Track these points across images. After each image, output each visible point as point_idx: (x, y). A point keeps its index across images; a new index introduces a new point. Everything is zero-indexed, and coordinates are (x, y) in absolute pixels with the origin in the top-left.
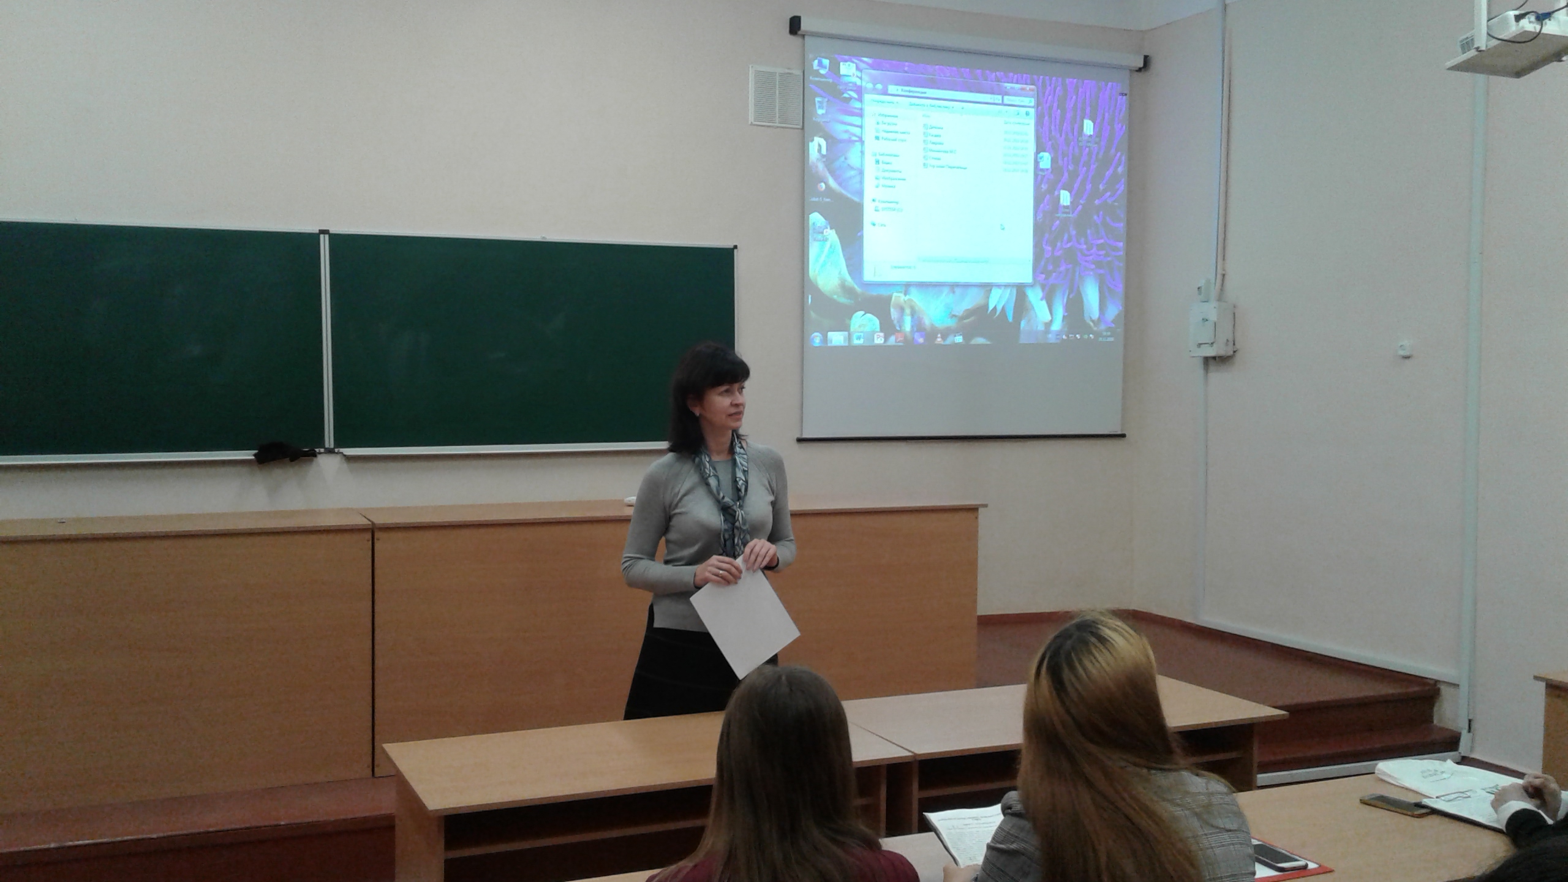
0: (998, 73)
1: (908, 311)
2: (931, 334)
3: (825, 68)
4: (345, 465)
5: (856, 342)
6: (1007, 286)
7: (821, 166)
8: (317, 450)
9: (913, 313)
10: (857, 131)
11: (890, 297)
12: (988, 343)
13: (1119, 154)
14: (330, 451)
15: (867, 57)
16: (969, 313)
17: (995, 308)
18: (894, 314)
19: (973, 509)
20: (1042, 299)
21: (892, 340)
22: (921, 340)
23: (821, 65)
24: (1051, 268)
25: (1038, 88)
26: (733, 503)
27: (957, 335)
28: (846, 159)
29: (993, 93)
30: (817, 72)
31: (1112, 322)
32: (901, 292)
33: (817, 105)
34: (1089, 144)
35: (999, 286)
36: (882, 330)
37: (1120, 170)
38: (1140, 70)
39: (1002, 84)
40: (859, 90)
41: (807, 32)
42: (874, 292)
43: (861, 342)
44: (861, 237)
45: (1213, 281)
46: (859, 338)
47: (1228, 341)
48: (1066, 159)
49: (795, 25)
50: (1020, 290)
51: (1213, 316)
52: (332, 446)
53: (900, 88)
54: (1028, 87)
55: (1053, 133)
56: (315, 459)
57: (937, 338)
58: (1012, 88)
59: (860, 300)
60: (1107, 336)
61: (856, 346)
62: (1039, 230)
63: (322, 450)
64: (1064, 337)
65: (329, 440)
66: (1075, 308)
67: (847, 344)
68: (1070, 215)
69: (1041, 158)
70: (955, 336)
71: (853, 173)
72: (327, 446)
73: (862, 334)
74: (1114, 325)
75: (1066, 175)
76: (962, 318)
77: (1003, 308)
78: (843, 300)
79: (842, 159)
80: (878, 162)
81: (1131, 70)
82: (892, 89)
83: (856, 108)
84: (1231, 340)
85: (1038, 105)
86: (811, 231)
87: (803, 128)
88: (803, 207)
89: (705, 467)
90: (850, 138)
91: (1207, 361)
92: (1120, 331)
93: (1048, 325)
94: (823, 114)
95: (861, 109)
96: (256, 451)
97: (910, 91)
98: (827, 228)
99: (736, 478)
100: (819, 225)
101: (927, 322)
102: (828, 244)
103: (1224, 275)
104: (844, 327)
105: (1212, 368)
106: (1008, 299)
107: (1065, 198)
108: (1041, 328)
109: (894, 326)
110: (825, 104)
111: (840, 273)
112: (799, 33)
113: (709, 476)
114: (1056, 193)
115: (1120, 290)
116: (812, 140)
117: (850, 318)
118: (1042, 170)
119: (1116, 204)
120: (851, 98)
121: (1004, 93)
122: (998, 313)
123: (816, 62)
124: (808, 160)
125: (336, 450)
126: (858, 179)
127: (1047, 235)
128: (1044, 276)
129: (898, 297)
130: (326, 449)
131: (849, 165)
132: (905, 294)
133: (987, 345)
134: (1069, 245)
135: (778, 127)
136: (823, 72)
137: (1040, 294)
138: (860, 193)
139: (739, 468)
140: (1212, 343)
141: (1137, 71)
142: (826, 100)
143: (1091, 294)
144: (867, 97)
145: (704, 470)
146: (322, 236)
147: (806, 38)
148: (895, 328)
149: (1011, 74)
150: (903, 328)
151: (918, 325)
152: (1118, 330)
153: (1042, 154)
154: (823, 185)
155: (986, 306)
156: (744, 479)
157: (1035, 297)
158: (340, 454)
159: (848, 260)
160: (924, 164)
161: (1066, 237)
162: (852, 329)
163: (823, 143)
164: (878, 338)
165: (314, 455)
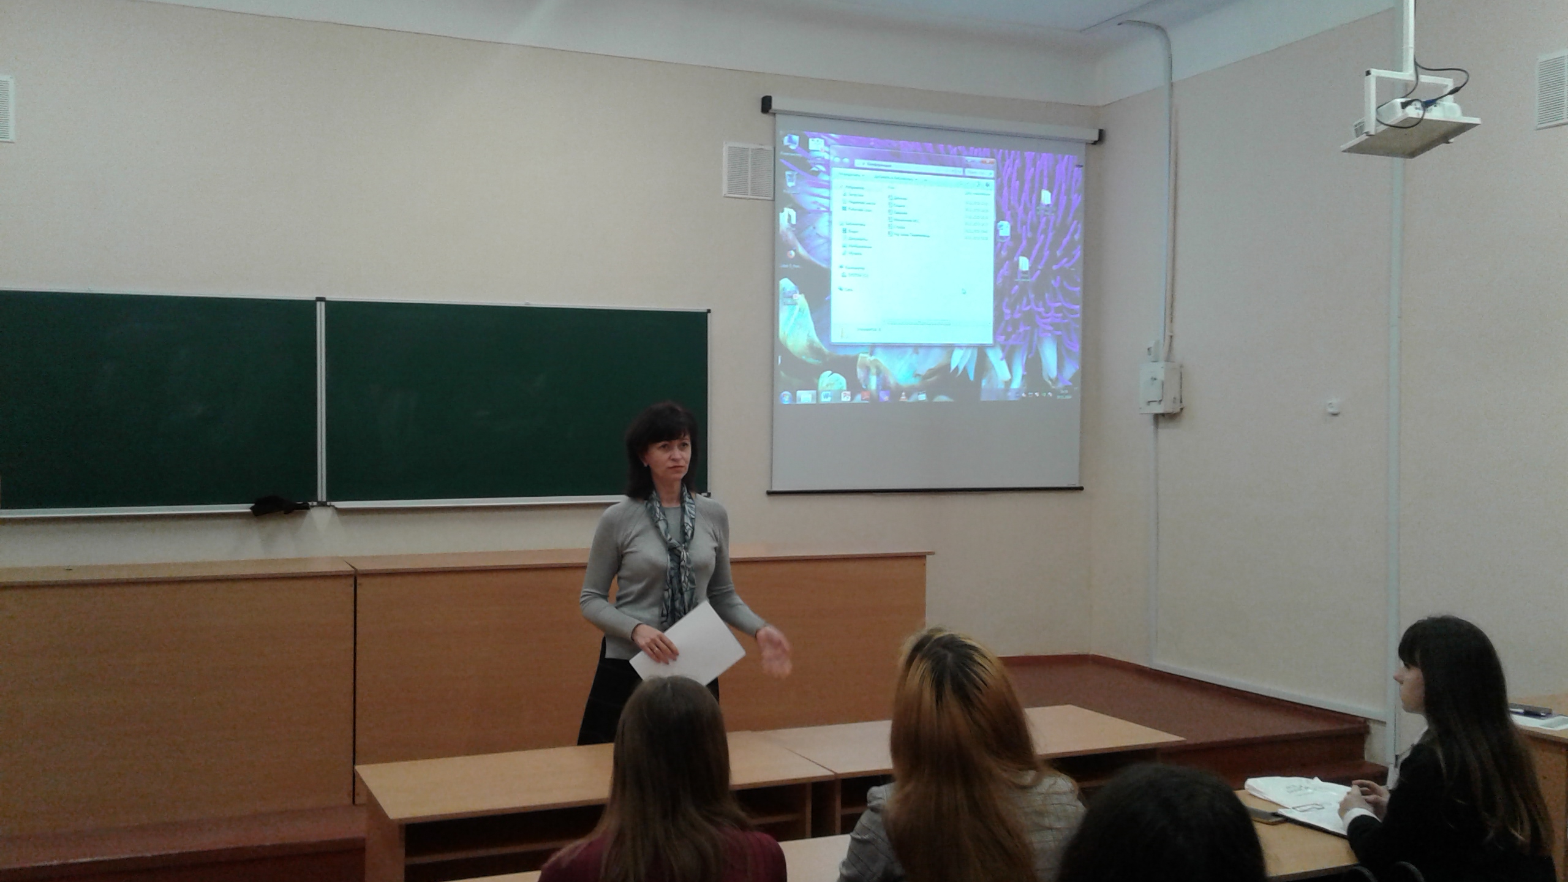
0: (959, 147)
1: (873, 370)
2: (895, 392)
3: (795, 143)
4: (336, 518)
5: (823, 400)
6: (968, 347)
7: (791, 236)
8: (310, 503)
9: (879, 373)
10: (825, 202)
11: (856, 358)
12: (951, 400)
13: (1076, 222)
14: (323, 505)
15: (835, 133)
16: (932, 373)
17: (957, 368)
18: (860, 373)
19: (921, 557)
20: (1002, 359)
21: (858, 399)
22: (886, 398)
23: (791, 141)
24: (1010, 330)
25: (997, 163)
26: (679, 544)
27: (920, 392)
28: (814, 228)
29: (955, 166)
30: (787, 149)
31: (1070, 381)
32: (866, 353)
33: (787, 178)
34: (1046, 213)
35: (960, 347)
36: (848, 389)
37: (1077, 237)
38: (1095, 143)
39: (963, 157)
40: (827, 164)
41: (776, 110)
42: (842, 353)
43: (828, 400)
44: (829, 301)
45: (1162, 341)
46: (826, 396)
47: (1175, 398)
48: (1024, 227)
49: (766, 104)
50: (981, 351)
51: (1161, 375)
52: (324, 500)
53: (866, 162)
54: (988, 160)
55: (1012, 202)
56: (308, 511)
57: (901, 396)
58: (973, 161)
59: (827, 360)
60: (1066, 394)
61: (824, 404)
62: (1000, 295)
63: (315, 503)
64: (1023, 395)
65: (322, 494)
66: (1034, 367)
67: (815, 402)
68: (1028, 280)
69: (1001, 226)
70: (919, 394)
71: (821, 241)
72: (319, 499)
73: (829, 393)
74: (1071, 384)
75: (1024, 243)
76: (925, 377)
77: (965, 369)
78: (811, 360)
79: (811, 228)
80: (845, 231)
81: (1087, 144)
82: (858, 162)
83: (823, 181)
84: (1178, 398)
85: (998, 177)
86: (781, 296)
87: (774, 200)
88: (773, 273)
89: (656, 512)
90: (818, 208)
91: (1157, 417)
92: (1077, 388)
93: (1008, 383)
94: (792, 187)
95: (829, 182)
96: (252, 505)
97: (875, 165)
98: (796, 293)
99: (684, 523)
100: (788, 290)
101: (892, 381)
102: (797, 307)
103: (1171, 337)
104: (812, 386)
105: (1161, 425)
106: (969, 361)
107: (1024, 263)
108: (1002, 386)
109: (860, 385)
110: (795, 177)
111: (808, 335)
112: (770, 111)
113: (659, 520)
114: (1015, 259)
115: (1077, 349)
116: (783, 211)
117: (818, 378)
118: (1002, 237)
119: (1073, 269)
120: (819, 172)
121: (966, 166)
122: (960, 372)
123: (786, 138)
124: (779, 230)
125: (328, 503)
126: (826, 246)
127: (1007, 300)
128: (1003, 337)
129: (864, 357)
130: (318, 502)
131: (817, 234)
132: (871, 355)
133: (950, 402)
134: (1028, 308)
135: (750, 199)
136: (793, 147)
137: (1000, 354)
138: (828, 260)
139: (687, 514)
140: (1160, 401)
141: (1093, 144)
142: (796, 173)
143: (1049, 355)
144: (835, 171)
145: (655, 515)
146: (318, 304)
147: (778, 116)
148: (861, 386)
149: (972, 148)
150: (868, 386)
151: (884, 385)
152: (1076, 388)
153: (1001, 223)
154: (793, 253)
155: (949, 365)
156: (691, 525)
157: (995, 357)
158: (331, 508)
159: (816, 323)
160: (889, 233)
161: (1025, 301)
162: (820, 388)
163: (793, 213)
164: (845, 396)
165: (307, 508)
